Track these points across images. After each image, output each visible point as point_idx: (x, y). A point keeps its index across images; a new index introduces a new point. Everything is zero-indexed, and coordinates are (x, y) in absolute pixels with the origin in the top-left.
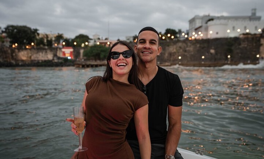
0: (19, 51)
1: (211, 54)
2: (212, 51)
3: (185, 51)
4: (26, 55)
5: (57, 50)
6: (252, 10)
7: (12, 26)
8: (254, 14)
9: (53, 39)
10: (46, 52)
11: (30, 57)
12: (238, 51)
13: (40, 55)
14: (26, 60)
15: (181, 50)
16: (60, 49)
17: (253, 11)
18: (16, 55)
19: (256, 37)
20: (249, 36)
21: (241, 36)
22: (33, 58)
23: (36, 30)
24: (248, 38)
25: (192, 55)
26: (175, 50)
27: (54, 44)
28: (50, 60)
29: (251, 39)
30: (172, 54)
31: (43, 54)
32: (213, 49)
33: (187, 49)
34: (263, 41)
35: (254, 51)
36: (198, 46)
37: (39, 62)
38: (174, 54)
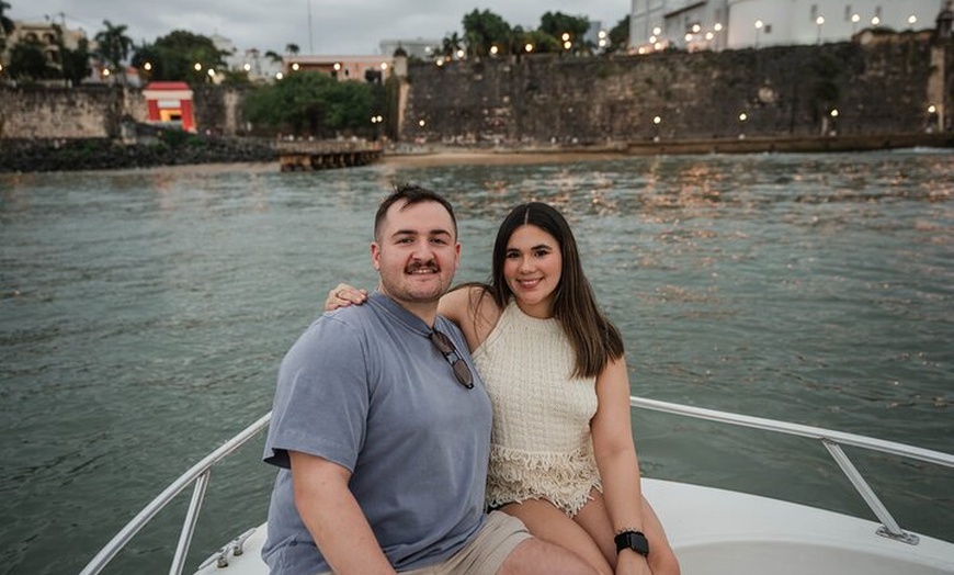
1: (763, 104)
2: (766, 95)
3: (669, 96)
5: (121, 95)
9: (93, 46)
10: (72, 104)
12: (855, 93)
15: (653, 92)
16: (132, 89)
19: (917, 43)
20: (894, 39)
21: (867, 39)
22: (9, 130)
24: (888, 45)
25: (693, 110)
26: (629, 93)
27: (95, 70)
28: (100, 140)
29: (899, 51)
30: (619, 108)
31: (59, 115)
32: (770, 87)
33: (676, 86)
34: (938, 58)
35: (911, 94)
36: (715, 74)
37: (53, 149)
38: (627, 107)
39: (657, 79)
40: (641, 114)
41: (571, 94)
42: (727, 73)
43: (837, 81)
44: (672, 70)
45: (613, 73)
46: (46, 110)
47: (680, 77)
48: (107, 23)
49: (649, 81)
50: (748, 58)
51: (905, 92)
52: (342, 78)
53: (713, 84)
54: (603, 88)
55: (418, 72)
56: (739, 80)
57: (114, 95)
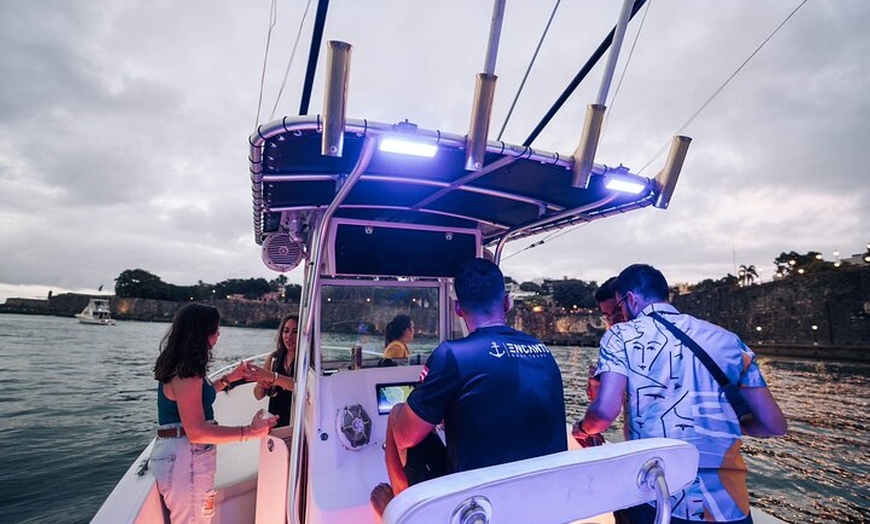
1: (868, 316)
3: (793, 310)
15: (783, 308)
33: (798, 302)
38: (767, 319)
39: (786, 298)
40: (775, 324)
41: (737, 311)
42: (836, 290)
44: (795, 290)
45: (759, 295)
47: (801, 295)
49: (781, 300)
53: (825, 300)
54: (754, 306)
56: (845, 296)
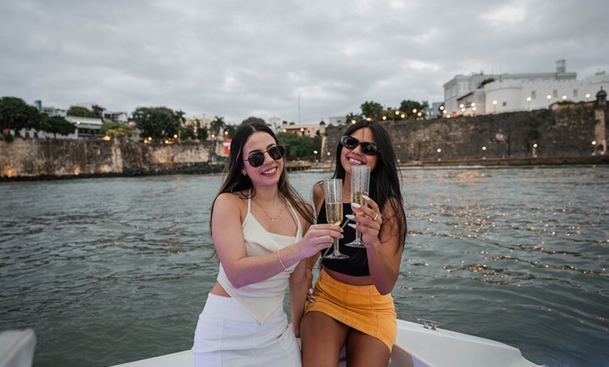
0: (154, 150)
1: (498, 142)
2: (500, 137)
3: (448, 138)
4: (166, 156)
5: (215, 145)
6: (558, 62)
7: (144, 109)
8: (563, 69)
9: (209, 127)
10: (198, 149)
11: (172, 160)
12: (550, 135)
13: (187, 155)
14: (165, 163)
15: (440, 137)
16: (221, 142)
17: (561, 65)
18: (150, 156)
19: (586, 108)
20: (572, 106)
21: (555, 107)
22: (176, 160)
23: (181, 113)
24: (568, 110)
25: (461, 144)
26: (428, 138)
27: (210, 136)
28: (204, 163)
29: (575, 113)
30: (423, 145)
31: (193, 153)
32: (502, 133)
33: (452, 134)
34: (600, 115)
35: (584, 134)
36: (472, 128)
37: (187, 167)
38: (427, 144)
39: (442, 131)
41: (400, 139)
42: (478, 127)
43: (539, 129)
44: (449, 126)
45: (420, 128)
46: (189, 152)
47: (454, 129)
48: (216, 117)
49: (438, 132)
50: (490, 119)
51: (581, 134)
52: (307, 134)
53: (471, 132)
54: (415, 136)
55: (330, 131)
56: (484, 130)
57: (213, 145)
